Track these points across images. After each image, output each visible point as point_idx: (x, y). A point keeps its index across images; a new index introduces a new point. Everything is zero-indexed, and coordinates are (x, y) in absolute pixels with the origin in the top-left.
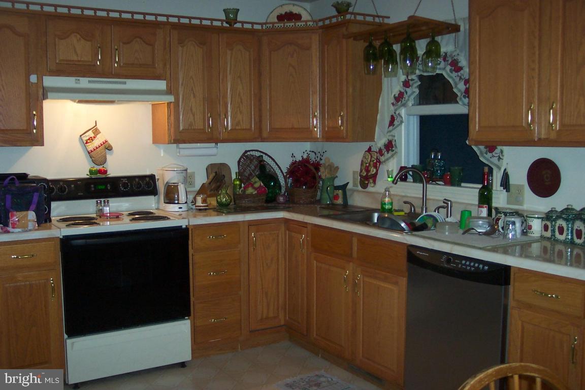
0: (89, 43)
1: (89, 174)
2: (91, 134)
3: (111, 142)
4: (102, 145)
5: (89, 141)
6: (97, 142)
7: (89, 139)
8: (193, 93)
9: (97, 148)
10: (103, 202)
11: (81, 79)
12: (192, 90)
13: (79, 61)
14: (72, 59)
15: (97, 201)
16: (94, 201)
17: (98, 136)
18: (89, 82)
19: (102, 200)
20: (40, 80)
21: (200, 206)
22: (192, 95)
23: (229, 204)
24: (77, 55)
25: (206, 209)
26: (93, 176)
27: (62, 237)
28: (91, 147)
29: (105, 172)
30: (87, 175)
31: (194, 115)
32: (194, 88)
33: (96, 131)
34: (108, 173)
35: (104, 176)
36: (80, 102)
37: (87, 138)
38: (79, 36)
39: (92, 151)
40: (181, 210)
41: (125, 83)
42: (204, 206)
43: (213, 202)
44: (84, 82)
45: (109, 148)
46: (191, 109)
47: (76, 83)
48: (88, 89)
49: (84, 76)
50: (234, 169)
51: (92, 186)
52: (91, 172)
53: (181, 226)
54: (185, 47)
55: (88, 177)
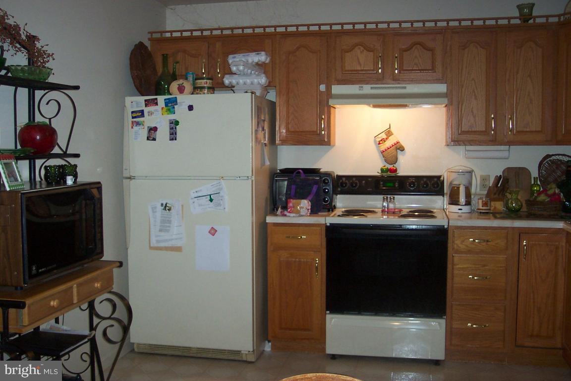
0: (371, 53)
1: (380, 172)
2: (384, 136)
3: (403, 143)
4: (393, 146)
5: (381, 142)
6: (388, 144)
7: (381, 140)
8: (475, 95)
9: (388, 149)
10: (389, 198)
11: (365, 86)
12: (474, 91)
13: (362, 70)
14: (356, 69)
15: (383, 197)
16: (382, 196)
17: (390, 138)
18: (371, 88)
19: (389, 196)
20: (329, 89)
21: (482, 210)
22: (473, 97)
23: (518, 210)
24: (361, 65)
25: (487, 213)
26: (384, 174)
27: (328, 224)
28: (383, 147)
29: (395, 171)
30: (378, 173)
31: (474, 117)
32: (476, 91)
33: (389, 133)
34: (398, 172)
35: (393, 174)
36: (375, 106)
37: (380, 139)
38: (362, 48)
39: (384, 152)
40: (460, 211)
41: (405, 88)
42: (485, 210)
43: (499, 206)
44: (367, 89)
45: (402, 149)
46: (472, 111)
47: (360, 90)
48: (374, 95)
49: (367, 84)
50: (535, 173)
51: (382, 183)
52: (382, 170)
53: (444, 226)
54: (467, 50)
55: (379, 174)
